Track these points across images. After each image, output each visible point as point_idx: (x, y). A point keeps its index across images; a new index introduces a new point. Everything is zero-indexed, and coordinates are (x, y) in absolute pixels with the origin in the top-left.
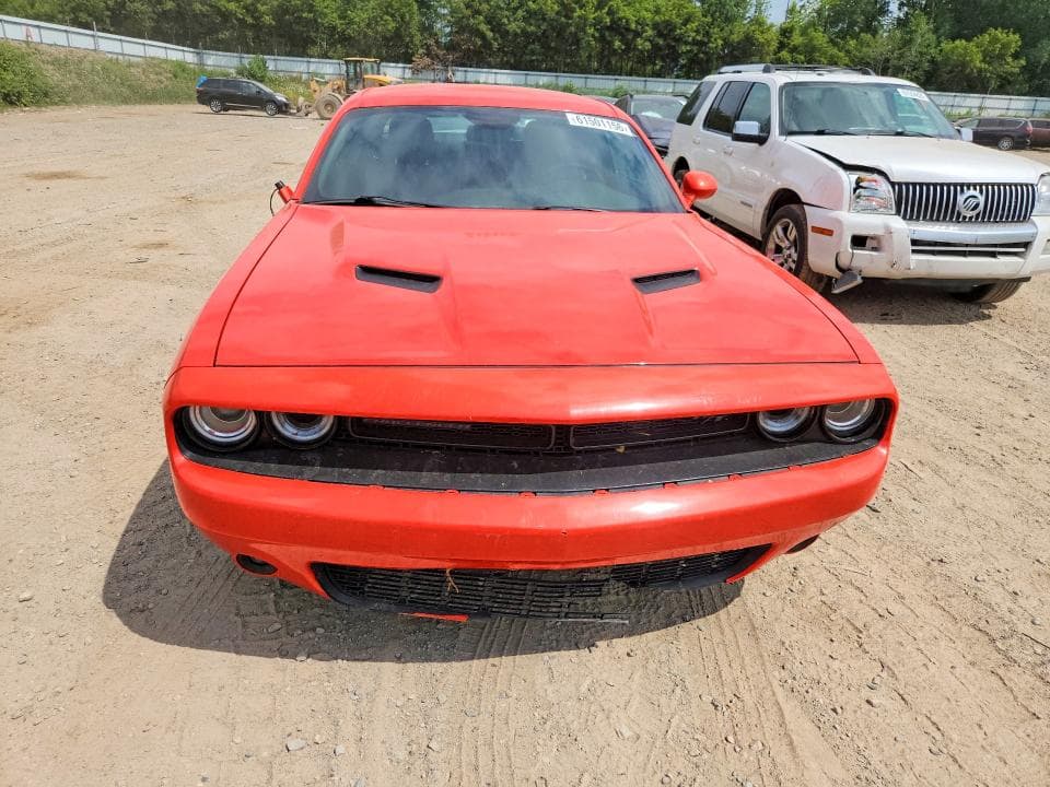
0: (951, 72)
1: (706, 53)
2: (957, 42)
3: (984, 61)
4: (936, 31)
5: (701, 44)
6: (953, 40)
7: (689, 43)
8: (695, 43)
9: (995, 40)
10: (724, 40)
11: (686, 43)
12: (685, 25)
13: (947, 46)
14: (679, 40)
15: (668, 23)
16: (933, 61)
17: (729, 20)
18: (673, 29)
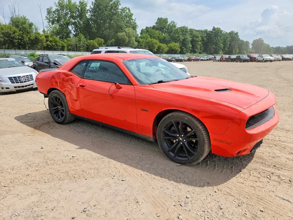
0: (92, 47)
1: (23, 42)
2: (91, 40)
3: (98, 45)
4: (85, 37)
5: (21, 39)
6: (90, 40)
7: (17, 39)
8: (19, 39)
9: (99, 40)
10: (29, 38)
11: (16, 39)
12: (14, 34)
13: (89, 41)
14: (13, 38)
15: (7, 33)
16: (87, 45)
17: (28, 33)
18: (10, 34)
